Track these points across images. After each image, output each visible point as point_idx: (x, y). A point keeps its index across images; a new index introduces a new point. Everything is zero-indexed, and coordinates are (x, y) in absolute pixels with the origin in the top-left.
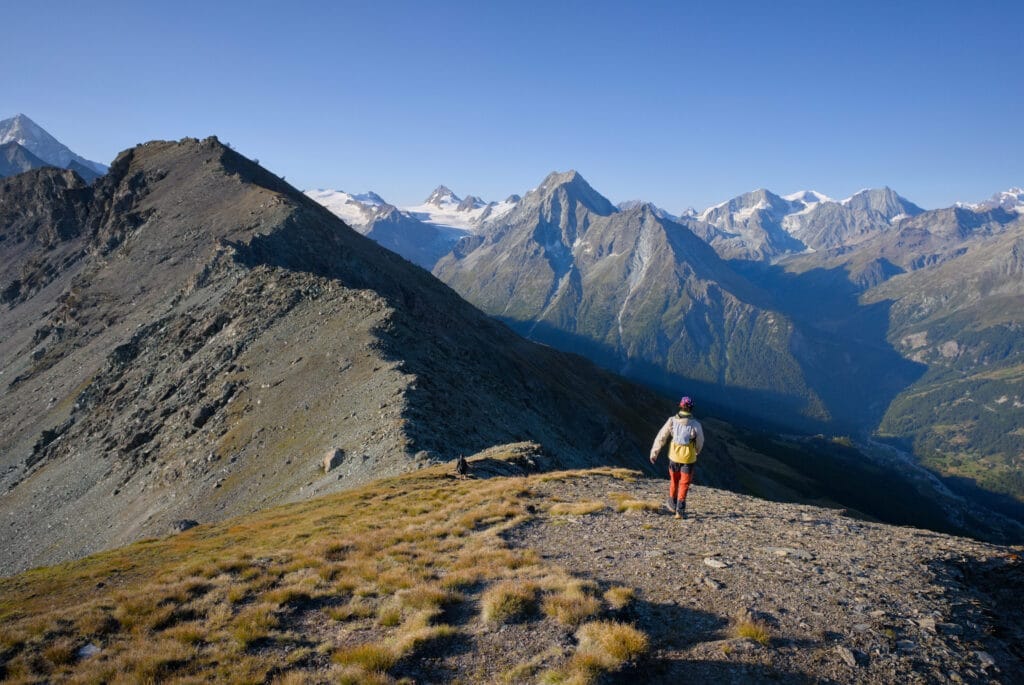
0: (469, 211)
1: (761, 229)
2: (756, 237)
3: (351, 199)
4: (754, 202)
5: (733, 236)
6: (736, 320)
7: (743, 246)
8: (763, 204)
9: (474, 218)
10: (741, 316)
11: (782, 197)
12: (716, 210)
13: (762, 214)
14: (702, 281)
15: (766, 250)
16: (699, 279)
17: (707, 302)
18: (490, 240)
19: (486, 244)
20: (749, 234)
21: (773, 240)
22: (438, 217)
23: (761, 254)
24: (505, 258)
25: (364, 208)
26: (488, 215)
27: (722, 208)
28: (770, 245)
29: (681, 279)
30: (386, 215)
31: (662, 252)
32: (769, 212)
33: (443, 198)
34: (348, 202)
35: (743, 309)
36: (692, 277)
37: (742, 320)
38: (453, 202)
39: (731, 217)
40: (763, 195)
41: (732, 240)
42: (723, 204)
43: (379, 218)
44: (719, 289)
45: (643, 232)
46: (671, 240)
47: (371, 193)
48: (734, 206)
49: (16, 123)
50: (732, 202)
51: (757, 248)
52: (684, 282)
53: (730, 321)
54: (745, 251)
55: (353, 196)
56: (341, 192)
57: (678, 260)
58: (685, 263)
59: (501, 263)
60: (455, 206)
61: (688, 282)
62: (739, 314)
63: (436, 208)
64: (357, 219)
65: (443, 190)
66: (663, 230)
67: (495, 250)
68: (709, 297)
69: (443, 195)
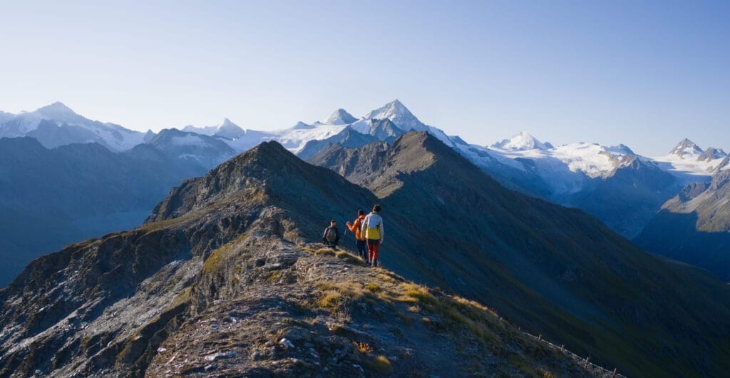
0: (709, 160)
3: (603, 150)
9: (711, 167)
18: (715, 187)
19: (711, 190)
22: (679, 165)
24: (724, 203)
25: (612, 158)
26: (725, 165)
30: (629, 163)
33: (686, 150)
34: (601, 152)
38: (695, 153)
43: (623, 165)
47: (622, 145)
49: (393, 104)
55: (605, 148)
56: (597, 144)
59: (720, 206)
60: (696, 156)
63: (679, 158)
64: (606, 166)
65: (687, 142)
67: (716, 195)
69: (687, 146)
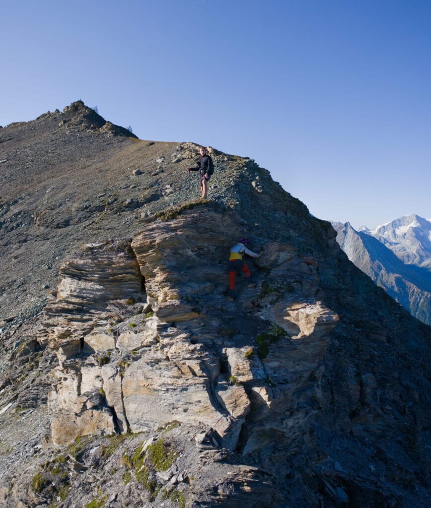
1: (416, 240)
2: (413, 244)
4: (409, 223)
5: (396, 244)
6: (418, 303)
7: (404, 250)
8: (415, 224)
10: (422, 300)
11: (427, 220)
12: (384, 227)
13: (415, 230)
14: (391, 274)
15: (421, 254)
16: (388, 273)
17: (396, 289)
20: (407, 243)
21: (425, 247)
23: (417, 256)
27: (387, 226)
28: (423, 250)
29: (375, 273)
31: (361, 253)
32: (419, 229)
35: (423, 295)
36: (383, 271)
37: (423, 303)
39: (394, 232)
40: (414, 218)
41: (396, 246)
42: (388, 223)
44: (403, 280)
45: (346, 240)
46: (366, 246)
48: (396, 224)
50: (394, 222)
51: (414, 252)
52: (378, 274)
53: (414, 303)
54: (406, 254)
57: (373, 259)
58: (377, 261)
61: (380, 274)
62: (420, 299)
66: (360, 239)
68: (397, 286)
